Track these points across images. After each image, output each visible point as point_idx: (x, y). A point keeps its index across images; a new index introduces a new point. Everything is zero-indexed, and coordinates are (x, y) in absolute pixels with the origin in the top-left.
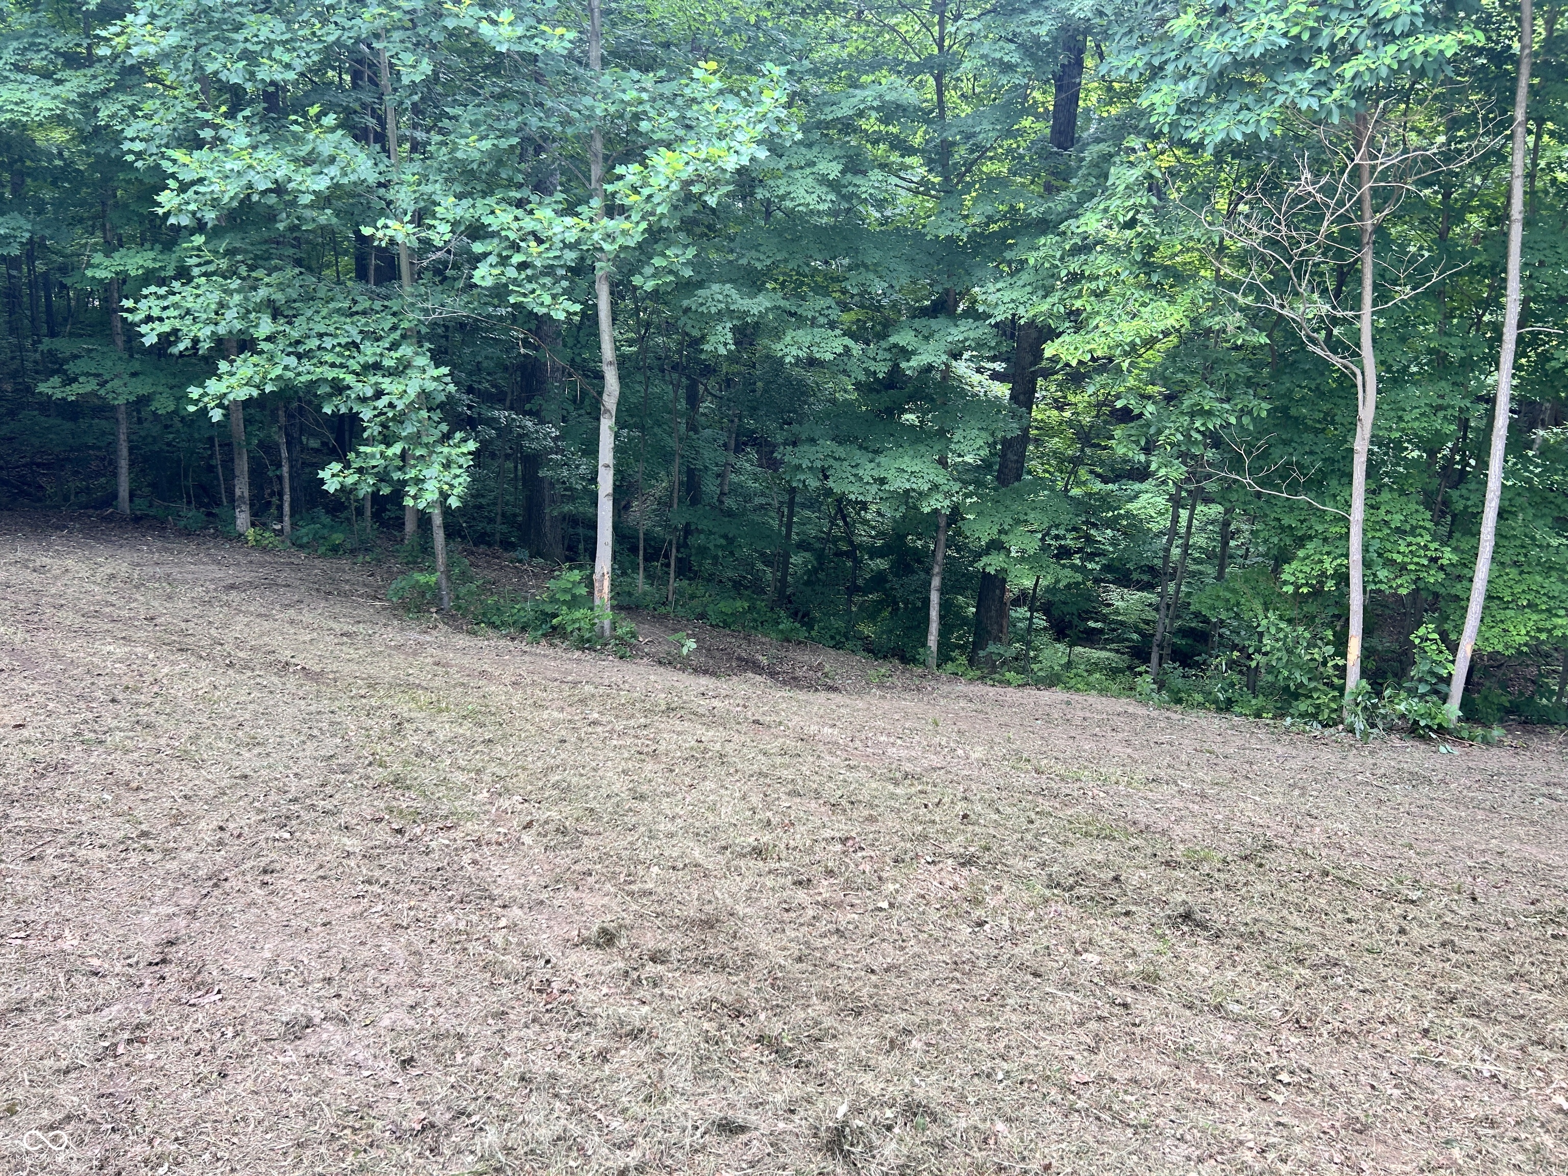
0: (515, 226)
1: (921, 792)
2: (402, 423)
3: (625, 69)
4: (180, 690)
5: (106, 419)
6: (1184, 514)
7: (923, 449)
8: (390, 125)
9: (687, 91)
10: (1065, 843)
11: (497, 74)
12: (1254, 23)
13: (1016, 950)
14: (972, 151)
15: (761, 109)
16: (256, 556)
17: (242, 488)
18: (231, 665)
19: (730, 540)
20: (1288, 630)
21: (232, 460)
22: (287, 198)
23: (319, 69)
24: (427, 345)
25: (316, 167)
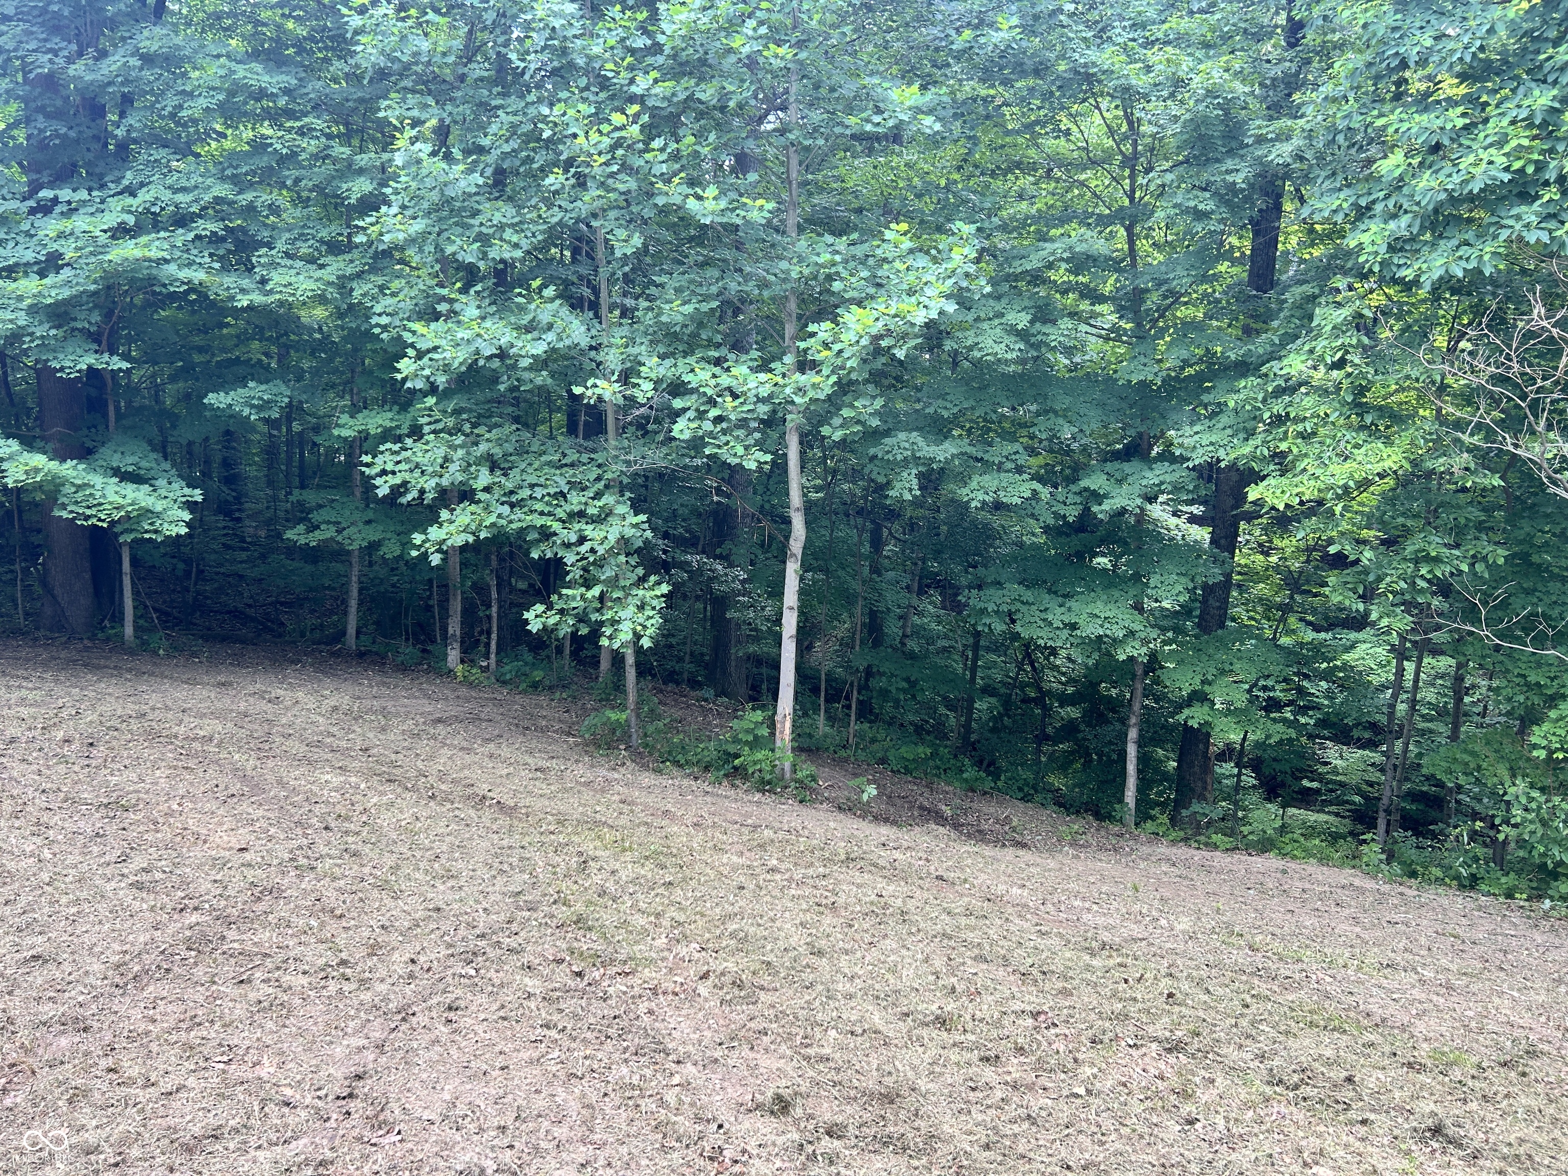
0: (712, 382)
1: (1120, 965)
2: (602, 567)
3: (819, 235)
4: (385, 820)
5: (342, 562)
6: (1410, 667)
7: (1116, 593)
8: (604, 294)
9: (879, 252)
10: (1287, 1033)
11: (701, 244)
12: (1471, 158)
13: (1233, 1156)
14: (1165, 297)
15: (950, 266)
16: (463, 691)
17: (454, 627)
18: (433, 797)
19: (913, 684)
20: (1543, 799)
21: (448, 600)
22: (508, 362)
23: (544, 247)
24: (628, 494)
25: (535, 334)
